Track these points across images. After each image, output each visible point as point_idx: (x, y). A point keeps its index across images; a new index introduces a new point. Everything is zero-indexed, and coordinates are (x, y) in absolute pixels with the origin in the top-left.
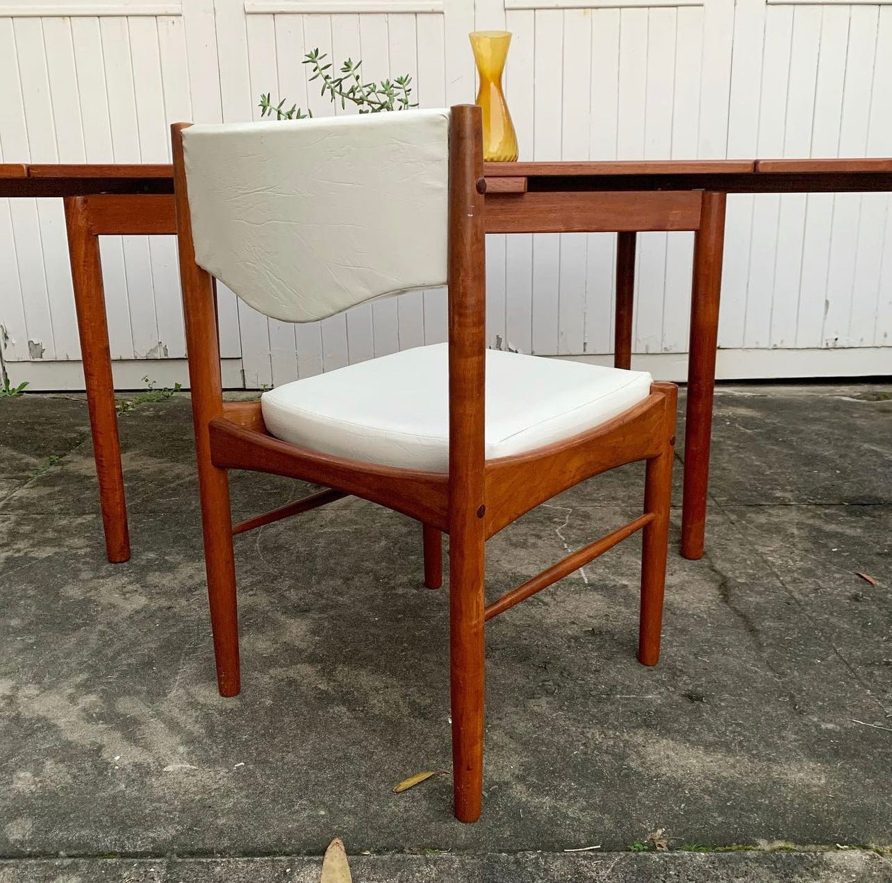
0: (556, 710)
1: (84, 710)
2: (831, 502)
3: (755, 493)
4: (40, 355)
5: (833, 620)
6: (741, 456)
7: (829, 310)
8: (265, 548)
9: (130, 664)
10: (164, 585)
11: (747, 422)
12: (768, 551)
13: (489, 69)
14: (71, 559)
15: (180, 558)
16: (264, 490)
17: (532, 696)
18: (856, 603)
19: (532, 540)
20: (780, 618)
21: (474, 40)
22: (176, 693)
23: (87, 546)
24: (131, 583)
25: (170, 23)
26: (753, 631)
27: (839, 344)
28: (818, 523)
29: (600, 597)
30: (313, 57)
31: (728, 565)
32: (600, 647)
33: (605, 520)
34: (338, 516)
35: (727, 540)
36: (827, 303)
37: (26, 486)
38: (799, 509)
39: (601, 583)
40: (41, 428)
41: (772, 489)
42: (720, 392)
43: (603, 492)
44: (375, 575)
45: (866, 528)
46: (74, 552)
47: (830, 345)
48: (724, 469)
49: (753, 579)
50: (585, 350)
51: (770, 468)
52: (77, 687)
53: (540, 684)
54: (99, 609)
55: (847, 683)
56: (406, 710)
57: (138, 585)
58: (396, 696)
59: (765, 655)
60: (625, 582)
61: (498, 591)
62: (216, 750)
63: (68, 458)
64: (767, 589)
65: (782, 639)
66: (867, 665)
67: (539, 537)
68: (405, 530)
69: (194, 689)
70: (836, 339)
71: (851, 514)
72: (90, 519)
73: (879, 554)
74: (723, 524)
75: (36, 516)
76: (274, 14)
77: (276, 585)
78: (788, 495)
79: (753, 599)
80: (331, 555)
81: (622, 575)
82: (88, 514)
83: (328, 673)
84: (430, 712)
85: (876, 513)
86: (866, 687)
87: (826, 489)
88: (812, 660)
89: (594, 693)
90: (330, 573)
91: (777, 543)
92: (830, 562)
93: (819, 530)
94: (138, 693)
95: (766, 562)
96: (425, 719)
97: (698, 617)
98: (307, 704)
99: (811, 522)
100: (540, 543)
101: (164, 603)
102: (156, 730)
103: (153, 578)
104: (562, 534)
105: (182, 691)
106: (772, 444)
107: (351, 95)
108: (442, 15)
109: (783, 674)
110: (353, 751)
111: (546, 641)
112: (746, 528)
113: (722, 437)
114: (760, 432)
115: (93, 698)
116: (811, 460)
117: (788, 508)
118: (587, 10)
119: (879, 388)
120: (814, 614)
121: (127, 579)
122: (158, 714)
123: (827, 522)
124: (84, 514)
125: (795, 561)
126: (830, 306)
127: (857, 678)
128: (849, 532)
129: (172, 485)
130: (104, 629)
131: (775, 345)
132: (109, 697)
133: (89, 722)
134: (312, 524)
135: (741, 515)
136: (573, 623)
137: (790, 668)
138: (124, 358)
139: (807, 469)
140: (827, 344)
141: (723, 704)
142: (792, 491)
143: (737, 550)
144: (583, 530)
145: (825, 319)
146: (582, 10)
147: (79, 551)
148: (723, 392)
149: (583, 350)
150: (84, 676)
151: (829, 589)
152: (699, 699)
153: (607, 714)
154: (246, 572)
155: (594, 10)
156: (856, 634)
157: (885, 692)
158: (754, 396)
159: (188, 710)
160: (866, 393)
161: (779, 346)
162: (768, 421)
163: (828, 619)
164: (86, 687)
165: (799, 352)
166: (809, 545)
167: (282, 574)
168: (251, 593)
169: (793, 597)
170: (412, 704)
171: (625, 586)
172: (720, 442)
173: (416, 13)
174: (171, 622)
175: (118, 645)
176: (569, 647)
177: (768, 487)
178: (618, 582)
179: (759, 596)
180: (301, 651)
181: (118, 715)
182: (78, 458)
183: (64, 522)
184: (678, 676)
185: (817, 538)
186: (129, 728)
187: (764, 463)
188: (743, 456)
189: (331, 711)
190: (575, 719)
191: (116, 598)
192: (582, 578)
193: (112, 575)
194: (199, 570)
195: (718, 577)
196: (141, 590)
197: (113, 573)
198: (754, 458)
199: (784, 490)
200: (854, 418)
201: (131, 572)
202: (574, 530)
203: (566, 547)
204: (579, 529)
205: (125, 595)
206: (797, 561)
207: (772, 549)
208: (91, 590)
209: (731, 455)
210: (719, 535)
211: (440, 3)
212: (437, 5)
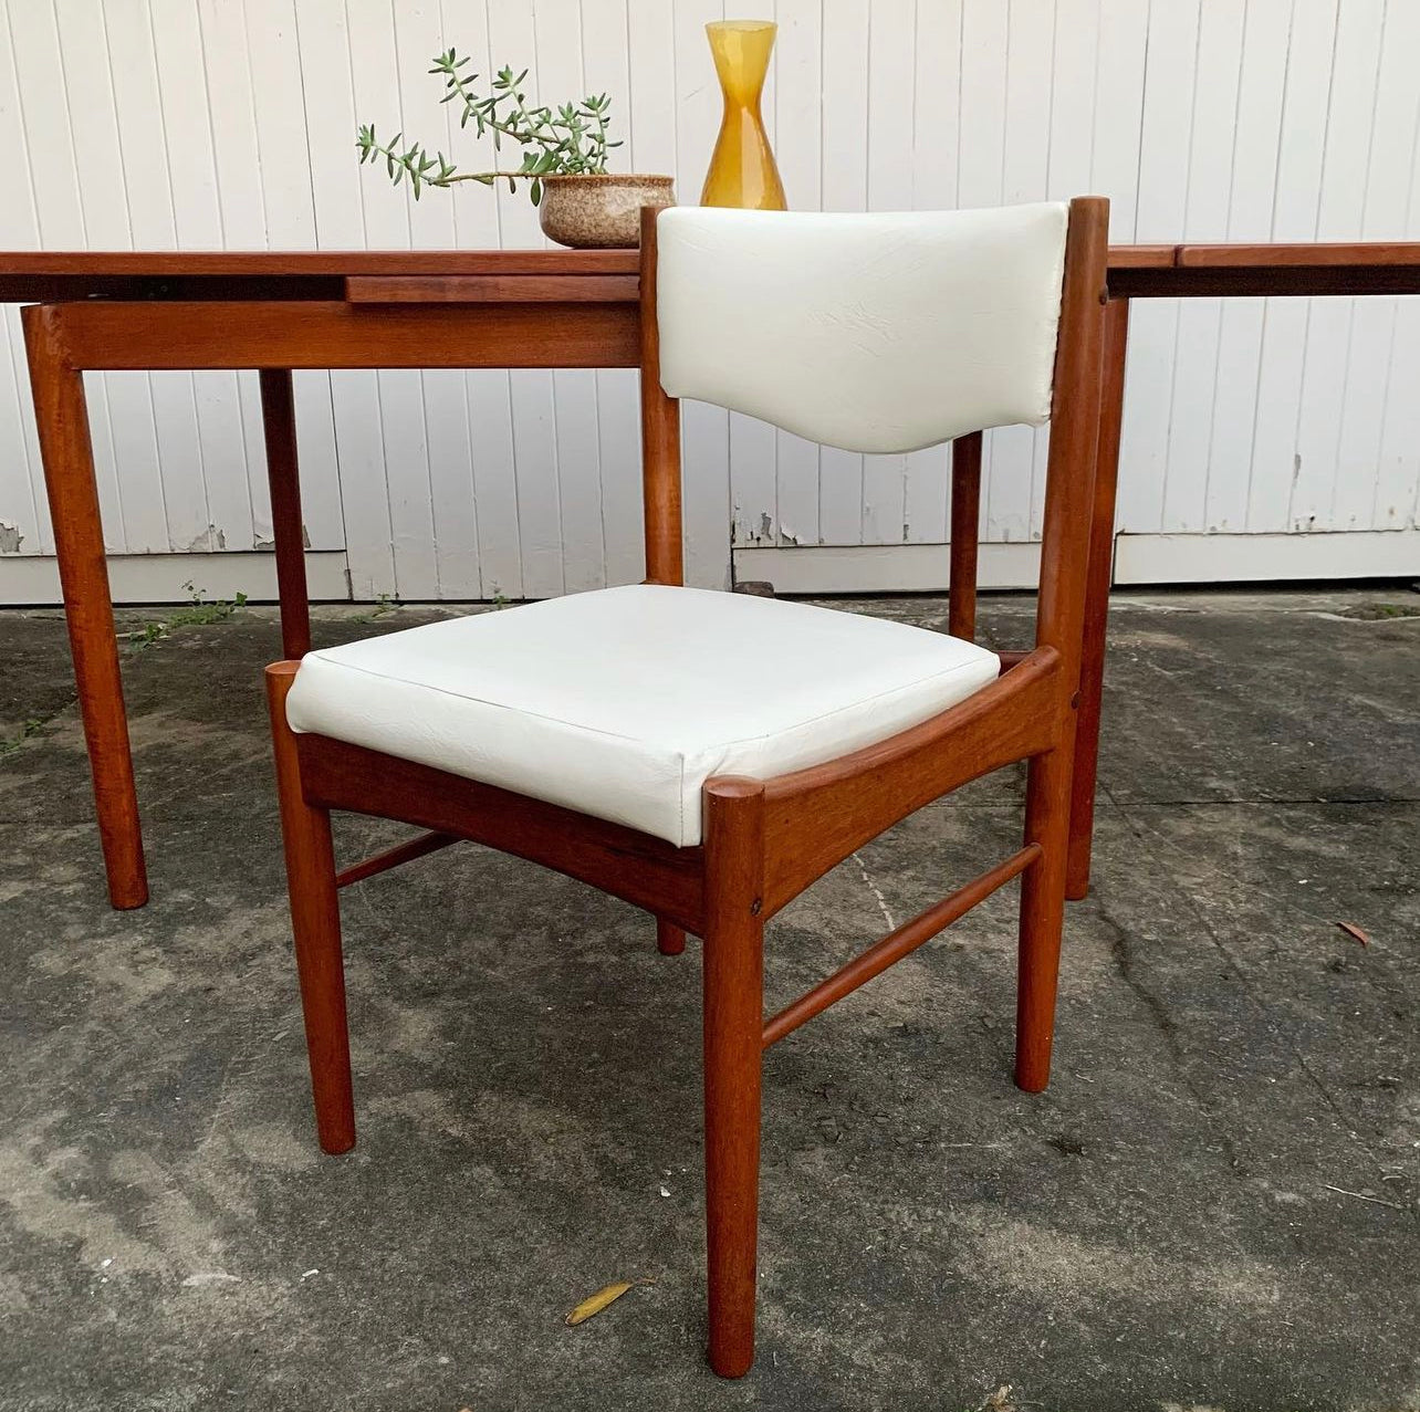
0: (838, 1171)
1: (56, 1175)
2: (1299, 797)
3: (1174, 782)
4: (14, 547)
5: (1298, 1007)
6: (1154, 717)
7: (1301, 471)
8: (371, 883)
9: (137, 1092)
10: (201, 950)
11: (1166, 658)
12: (1195, 884)
13: (739, 84)
14: (51, 903)
15: (229, 900)
17: (800, 1145)
18: (1335, 976)
20: (1211, 1004)
21: (714, 34)
22: (211, 1142)
23: (80, 879)
24: (147, 945)
26: (1166, 1026)
27: (1316, 526)
28: (1275, 834)
29: (918, 968)
30: (447, 63)
31: (1128, 910)
32: (917, 1057)
33: (930, 830)
35: (1127, 864)
36: (1298, 459)
38: (1246, 809)
40: (14, 670)
41: (1204, 774)
42: (1123, 605)
44: (550, 929)
45: (1355, 843)
46: (57, 890)
47: (1302, 529)
48: (1125, 740)
49: (1169, 934)
50: (905, 537)
51: (1202, 738)
52: (48, 1133)
53: (815, 1124)
54: (93, 992)
55: (1320, 1119)
57: (159, 950)
58: (575, 1146)
59: (1184, 1069)
60: (960, 941)
62: (273, 1247)
63: (56, 722)
64: (1191, 952)
65: (1214, 1040)
66: (1351, 1086)
69: (241, 1137)
70: (1312, 519)
71: (1332, 817)
72: (86, 831)
73: (1373, 889)
74: (1122, 836)
77: (387, 949)
78: (1230, 786)
79: (1168, 970)
80: (479, 895)
82: (84, 822)
83: (465, 1108)
84: (631, 1176)
85: (1372, 817)
86: (1351, 1126)
87: (1292, 774)
88: (1262, 1079)
89: (902, 1140)
90: (476, 926)
91: (1208, 870)
92: (1295, 904)
93: (1278, 847)
94: (149, 1143)
95: (1191, 903)
96: (622, 1188)
97: (1078, 1001)
98: (428, 1161)
99: (1265, 832)
101: (199, 980)
102: (175, 1214)
103: (186, 936)
105: (221, 1139)
106: (1206, 696)
107: (511, 127)
109: (1214, 1104)
110: (501, 1248)
111: (828, 1046)
112: (1160, 844)
113: (1123, 683)
114: (1185, 676)
115: (72, 1153)
116: (1268, 724)
117: (1228, 809)
119: (1380, 598)
120: (1267, 996)
121: (140, 938)
122: (179, 1182)
123: (1292, 833)
124: (77, 822)
125: (1237, 902)
126: (1302, 464)
127: (1337, 1110)
128: (1327, 850)
129: (224, 771)
130: (98, 1029)
131: (1213, 528)
132: (99, 1153)
133: (62, 1198)
135: (1152, 821)
136: (873, 1014)
137: (1225, 1093)
138: (153, 551)
139: (1260, 739)
140: (1297, 527)
141: (1114, 1158)
142: (1235, 779)
143: (1144, 883)
144: (895, 847)
145: (1294, 485)
147: (64, 887)
148: (1129, 605)
149: (902, 537)
150: (61, 1114)
151: (1291, 952)
152: (1076, 1150)
153: (923, 1178)
156: (1336, 1031)
157: (1380, 1134)
158: (1178, 612)
159: (230, 1174)
160: (1360, 606)
161: (1219, 530)
162: (1200, 656)
163: (1289, 1006)
164: (61, 1135)
165: (1250, 538)
166: (1261, 874)
167: (396, 929)
169: (1233, 967)
170: (602, 1161)
171: (960, 947)
172: (1121, 692)
174: (210, 1015)
175: (120, 1057)
176: (864, 1057)
177: (1197, 771)
178: (947, 940)
179: (1177, 965)
180: (422, 1067)
181: (114, 1185)
182: (73, 723)
183: (43, 837)
184: (1042, 1108)
185: (1275, 860)
186: (128, 1206)
187: (1192, 729)
188: (1157, 717)
189: (468, 1174)
190: (870, 1187)
191: (121, 974)
193: (115, 932)
194: (261, 922)
195: (1112, 932)
196: (162, 958)
197: (119, 927)
198: (1175, 720)
199: (1223, 777)
200: (1338, 649)
201: (150, 927)
202: (880, 850)
203: (866, 879)
204: (888, 847)
205: (137, 966)
206: (1241, 902)
207: (1200, 880)
208: (80, 959)
209: (1138, 715)
210: (1115, 857)
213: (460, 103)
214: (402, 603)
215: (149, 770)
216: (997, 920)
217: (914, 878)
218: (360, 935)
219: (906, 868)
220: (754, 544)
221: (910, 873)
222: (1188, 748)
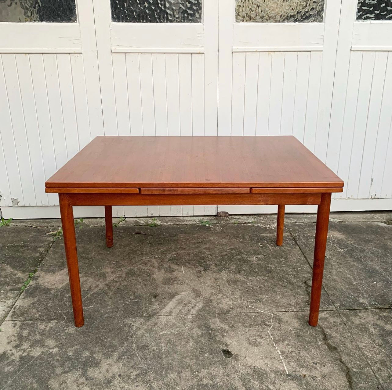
2: (385, 307)
3: (351, 300)
4: (17, 204)
6: (341, 270)
7: (373, 183)
8: (138, 347)
10: (96, 378)
11: (340, 243)
12: (364, 346)
14: (50, 357)
15: (100, 356)
16: (131, 299)
19: (259, 340)
23: (56, 346)
24: (80, 377)
25: (76, 57)
27: (376, 197)
28: (381, 323)
29: (295, 385)
31: (348, 358)
33: (289, 322)
34: (168, 321)
35: (344, 338)
36: (372, 179)
37: (21, 297)
38: (372, 312)
39: (294, 373)
40: (22, 250)
41: (358, 296)
43: (285, 300)
44: (191, 369)
46: (51, 351)
47: (373, 198)
48: (335, 281)
49: (360, 369)
51: (355, 280)
57: (84, 379)
60: (305, 373)
61: (249, 381)
63: (37, 274)
64: (368, 377)
68: (200, 332)
70: (375, 195)
72: (54, 324)
74: (340, 324)
75: (28, 322)
76: (125, 53)
77: (147, 378)
78: (366, 301)
79: (362, 385)
80: (169, 353)
81: (302, 367)
87: (381, 296)
90: (169, 368)
91: (366, 340)
93: (384, 330)
95: (364, 355)
99: (378, 322)
100: (262, 341)
103: (91, 372)
104: (272, 335)
106: (354, 261)
108: (204, 54)
112: (351, 328)
113: (331, 255)
114: (346, 252)
116: (371, 273)
117: (367, 312)
118: (270, 52)
121: (78, 373)
123: (386, 323)
124: (51, 320)
125: (376, 355)
126: (373, 181)
129: (89, 296)
131: (349, 197)
134: (156, 328)
135: (348, 318)
139: (371, 280)
140: (371, 197)
142: (367, 298)
143: (350, 346)
144: (280, 330)
145: (371, 186)
146: (268, 53)
147: (53, 350)
154: (132, 367)
155: (273, 53)
158: (340, 222)
160: (388, 219)
162: (349, 242)
165: (359, 200)
166: (381, 342)
167: (148, 368)
168: (137, 384)
169: (379, 383)
171: (305, 376)
172: (330, 259)
173: (191, 54)
177: (356, 295)
178: (301, 373)
179: (365, 383)
182: (42, 274)
183: (43, 327)
185: (384, 336)
187: (352, 276)
188: (342, 270)
192: (285, 370)
193: (71, 370)
194: (111, 365)
195: (345, 368)
196: (86, 383)
197: (71, 368)
198: (347, 272)
199: (363, 298)
200: (385, 239)
201: (79, 368)
202: (276, 331)
203: (275, 345)
204: (278, 330)
205: (79, 386)
206: (377, 354)
207: (365, 345)
208: (63, 383)
209: (336, 269)
210: (340, 334)
211: (203, 49)
212: (201, 50)
214: (125, 218)
215: (67, 296)
216: (313, 363)
217: (288, 345)
218: (139, 371)
219: (285, 340)
221: (286, 342)
222: (351, 284)
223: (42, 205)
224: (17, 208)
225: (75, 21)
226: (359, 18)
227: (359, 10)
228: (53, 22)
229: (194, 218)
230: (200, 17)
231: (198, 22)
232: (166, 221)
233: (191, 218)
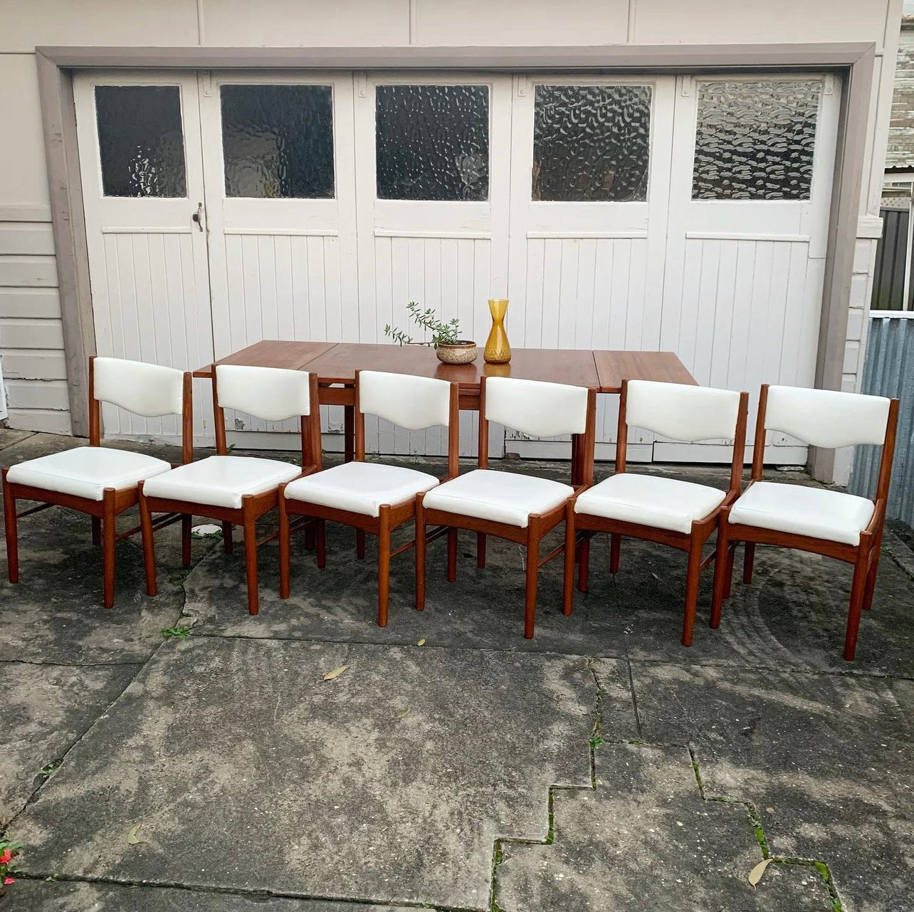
0: (491, 614)
1: (310, 603)
4: (241, 428)
5: (625, 591)
13: (497, 316)
15: (338, 549)
18: (641, 586)
20: (602, 589)
21: (491, 303)
22: (344, 600)
25: (331, 241)
26: (587, 593)
30: (412, 305)
47: (728, 444)
49: (601, 573)
52: (305, 596)
53: (489, 605)
55: (614, 613)
56: (433, 610)
58: (430, 606)
62: (361, 618)
64: (604, 578)
66: (627, 608)
67: (509, 549)
69: (351, 599)
73: (670, 566)
76: (391, 237)
84: (442, 611)
92: (643, 568)
94: (329, 599)
96: (440, 613)
102: (339, 611)
105: (346, 599)
107: (429, 325)
108: (490, 241)
109: (589, 608)
110: (412, 621)
115: (311, 599)
118: (577, 239)
122: (338, 606)
132: (318, 600)
133: (312, 607)
138: (292, 431)
141: (558, 616)
146: (573, 240)
150: (307, 592)
151: (633, 579)
152: (550, 614)
155: (580, 240)
156: (632, 597)
158: (674, 473)
159: (350, 606)
161: (695, 442)
163: (623, 591)
164: (308, 596)
166: (639, 560)
169: (614, 582)
170: (437, 609)
171: (540, 573)
173: (474, 239)
175: (317, 582)
176: (505, 594)
179: (599, 580)
181: (323, 606)
185: (645, 557)
186: (328, 610)
190: (497, 617)
203: (520, 555)
211: (489, 233)
212: (487, 235)
213: (415, 316)
214: (380, 455)
220: (513, 439)
223: (272, 431)
224: (242, 434)
225: (332, 196)
226: (695, 197)
227: (695, 187)
228: (306, 198)
229: (473, 460)
230: (487, 194)
231: (484, 200)
232: (433, 461)
233: (468, 460)
